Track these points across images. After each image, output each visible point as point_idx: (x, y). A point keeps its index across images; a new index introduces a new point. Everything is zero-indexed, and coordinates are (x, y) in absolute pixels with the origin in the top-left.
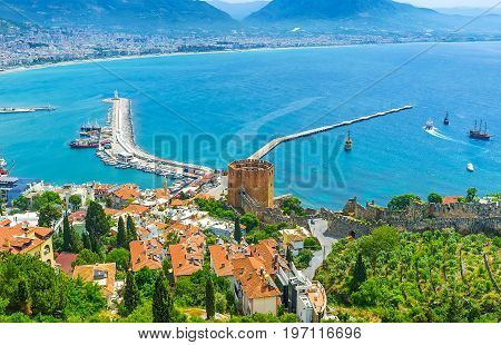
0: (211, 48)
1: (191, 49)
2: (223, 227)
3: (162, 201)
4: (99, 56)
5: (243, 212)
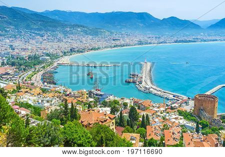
0: (190, 41)
1: (180, 42)
2: (190, 125)
3: (162, 109)
4: (140, 44)
5: (201, 119)
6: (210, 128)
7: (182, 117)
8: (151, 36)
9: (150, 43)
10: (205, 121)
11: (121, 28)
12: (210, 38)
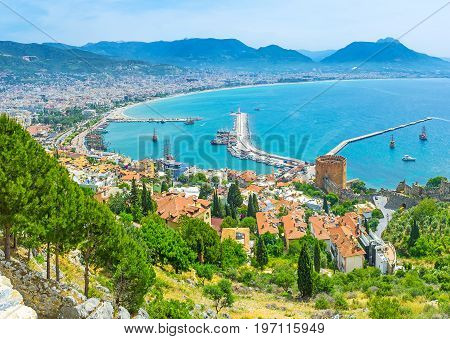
0: (299, 80)
1: (286, 81)
2: (314, 203)
3: (271, 183)
4: (228, 86)
5: (327, 193)
6: (341, 203)
7: (301, 193)
8: (243, 73)
9: (243, 84)
10: (334, 194)
11: (198, 63)
12: (326, 75)
